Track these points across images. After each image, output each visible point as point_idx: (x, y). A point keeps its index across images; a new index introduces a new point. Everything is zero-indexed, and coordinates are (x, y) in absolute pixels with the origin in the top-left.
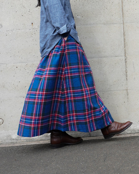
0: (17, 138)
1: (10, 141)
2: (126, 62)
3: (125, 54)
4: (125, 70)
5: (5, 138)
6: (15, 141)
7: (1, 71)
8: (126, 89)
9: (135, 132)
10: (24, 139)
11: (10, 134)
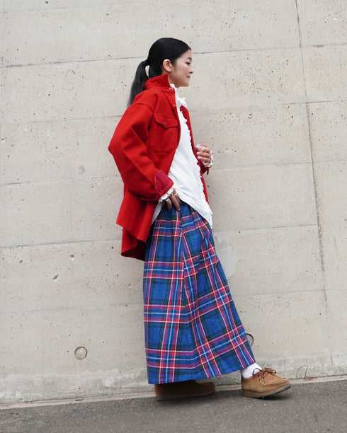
0: (114, 386)
1: (101, 392)
2: (320, 236)
3: (318, 221)
4: (318, 251)
5: (91, 385)
6: (110, 392)
7: (83, 255)
8: (323, 288)
9: (342, 373)
10: (127, 388)
11: (101, 377)
